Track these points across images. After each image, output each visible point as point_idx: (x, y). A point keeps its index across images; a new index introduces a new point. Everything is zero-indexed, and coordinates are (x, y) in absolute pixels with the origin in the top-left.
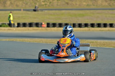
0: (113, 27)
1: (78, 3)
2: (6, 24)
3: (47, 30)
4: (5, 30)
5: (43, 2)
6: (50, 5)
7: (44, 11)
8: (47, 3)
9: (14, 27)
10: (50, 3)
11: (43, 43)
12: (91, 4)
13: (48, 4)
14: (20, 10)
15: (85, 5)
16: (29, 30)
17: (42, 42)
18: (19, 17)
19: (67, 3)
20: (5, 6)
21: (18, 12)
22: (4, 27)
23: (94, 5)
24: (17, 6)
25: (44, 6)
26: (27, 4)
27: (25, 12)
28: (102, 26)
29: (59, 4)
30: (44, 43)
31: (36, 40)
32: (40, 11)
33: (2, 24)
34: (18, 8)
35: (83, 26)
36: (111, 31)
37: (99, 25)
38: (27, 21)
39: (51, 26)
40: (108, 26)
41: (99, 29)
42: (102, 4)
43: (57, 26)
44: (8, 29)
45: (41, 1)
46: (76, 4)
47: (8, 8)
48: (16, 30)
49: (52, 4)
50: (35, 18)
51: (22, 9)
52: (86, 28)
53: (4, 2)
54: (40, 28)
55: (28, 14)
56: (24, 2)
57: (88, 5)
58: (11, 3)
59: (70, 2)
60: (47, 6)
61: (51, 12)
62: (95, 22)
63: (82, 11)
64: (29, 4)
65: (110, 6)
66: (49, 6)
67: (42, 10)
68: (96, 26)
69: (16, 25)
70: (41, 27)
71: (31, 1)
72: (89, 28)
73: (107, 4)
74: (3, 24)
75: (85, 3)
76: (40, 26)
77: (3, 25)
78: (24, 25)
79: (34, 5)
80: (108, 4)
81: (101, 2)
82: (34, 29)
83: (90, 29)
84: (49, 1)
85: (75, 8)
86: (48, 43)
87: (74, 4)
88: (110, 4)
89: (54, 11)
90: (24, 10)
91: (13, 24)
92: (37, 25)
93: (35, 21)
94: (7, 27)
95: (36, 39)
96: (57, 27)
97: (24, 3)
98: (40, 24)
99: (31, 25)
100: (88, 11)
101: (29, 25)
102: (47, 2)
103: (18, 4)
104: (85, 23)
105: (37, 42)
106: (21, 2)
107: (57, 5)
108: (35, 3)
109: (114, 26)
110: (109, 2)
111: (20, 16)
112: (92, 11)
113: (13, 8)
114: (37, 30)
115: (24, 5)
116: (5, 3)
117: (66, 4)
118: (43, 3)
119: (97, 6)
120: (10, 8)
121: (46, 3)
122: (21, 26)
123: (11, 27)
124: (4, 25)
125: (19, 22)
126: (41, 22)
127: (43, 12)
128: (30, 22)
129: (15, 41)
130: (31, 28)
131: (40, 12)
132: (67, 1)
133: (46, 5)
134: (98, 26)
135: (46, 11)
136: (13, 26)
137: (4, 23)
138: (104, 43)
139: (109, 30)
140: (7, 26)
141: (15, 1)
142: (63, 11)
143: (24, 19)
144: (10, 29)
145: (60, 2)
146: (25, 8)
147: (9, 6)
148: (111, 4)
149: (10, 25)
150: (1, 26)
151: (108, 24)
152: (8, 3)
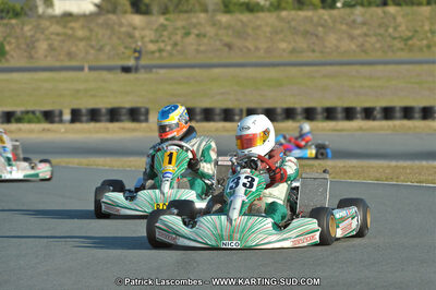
0: (374, 119)
1: (263, 45)
2: (38, 114)
4: (31, 131)
5: (152, 41)
6: (174, 52)
7: (154, 70)
8: (166, 45)
9: (61, 121)
10: (175, 44)
12: (305, 46)
13: (169, 48)
14: (81, 69)
15: (284, 50)
16: (107, 130)
18: (78, 91)
19: (229, 46)
20: (31, 57)
22: (30, 122)
23: (313, 51)
24: (70, 55)
25: (157, 55)
26: (101, 49)
27: (95, 74)
28: (340, 116)
29: (202, 48)
32: (142, 71)
33: (22, 113)
34: (74, 63)
35: (280, 117)
36: (367, 130)
37: (330, 114)
38: (104, 103)
40: (358, 116)
41: (331, 124)
42: (338, 47)
43: (198, 117)
44: (44, 130)
45: (147, 39)
46: (257, 49)
47: (43, 63)
48: (66, 131)
49: (179, 48)
50: (127, 93)
52: (290, 124)
53: (28, 46)
54: (144, 125)
55: (104, 81)
56: (93, 43)
57: (293, 51)
58: (51, 48)
59: (238, 43)
60: (164, 54)
62: (319, 103)
63: (277, 69)
64: (107, 48)
65: (365, 52)
66: (171, 54)
67: (149, 68)
68: (319, 116)
69: (67, 116)
70: (146, 120)
71: (115, 41)
72: (299, 121)
73: (354, 47)
74: (27, 112)
75: (283, 45)
76: (142, 118)
77: (26, 117)
78: (94, 115)
79: (123, 53)
80: (358, 46)
81: (335, 42)
82: (123, 129)
84: (170, 39)
85: (254, 60)
87: (253, 48)
88: (362, 45)
89: (186, 72)
90: (91, 69)
91: (57, 113)
92: (135, 115)
93: (127, 103)
94: (39, 122)
95: (131, 159)
96: (197, 121)
97: (92, 47)
98: (143, 110)
99: (114, 115)
100: (293, 70)
101: (108, 117)
102: (163, 41)
103: (74, 49)
104: (285, 106)
106: (82, 45)
107: (198, 51)
108: (126, 48)
109: (379, 116)
110: (361, 39)
111: (81, 86)
112: (306, 69)
113: (58, 64)
114: (134, 130)
115: (92, 51)
116: (34, 47)
117: (226, 49)
118: (152, 47)
119: (322, 52)
120: (50, 62)
121: (162, 45)
122: (84, 118)
123: (52, 122)
124: (31, 116)
125: (75, 107)
126: (147, 106)
127: (152, 76)
128: (110, 106)
129: (63, 164)
130: (116, 125)
131: (142, 75)
132: (227, 39)
133: (160, 51)
134: (325, 114)
135: (162, 71)
136: (57, 119)
137: (30, 109)
138: (345, 167)
139: (361, 129)
140: (38, 118)
142: (217, 71)
143: (93, 96)
144: (49, 130)
146: (95, 64)
147: (46, 56)
148: (367, 45)
149: (49, 116)
150: (19, 120)
151: (359, 109)
152: (43, 46)
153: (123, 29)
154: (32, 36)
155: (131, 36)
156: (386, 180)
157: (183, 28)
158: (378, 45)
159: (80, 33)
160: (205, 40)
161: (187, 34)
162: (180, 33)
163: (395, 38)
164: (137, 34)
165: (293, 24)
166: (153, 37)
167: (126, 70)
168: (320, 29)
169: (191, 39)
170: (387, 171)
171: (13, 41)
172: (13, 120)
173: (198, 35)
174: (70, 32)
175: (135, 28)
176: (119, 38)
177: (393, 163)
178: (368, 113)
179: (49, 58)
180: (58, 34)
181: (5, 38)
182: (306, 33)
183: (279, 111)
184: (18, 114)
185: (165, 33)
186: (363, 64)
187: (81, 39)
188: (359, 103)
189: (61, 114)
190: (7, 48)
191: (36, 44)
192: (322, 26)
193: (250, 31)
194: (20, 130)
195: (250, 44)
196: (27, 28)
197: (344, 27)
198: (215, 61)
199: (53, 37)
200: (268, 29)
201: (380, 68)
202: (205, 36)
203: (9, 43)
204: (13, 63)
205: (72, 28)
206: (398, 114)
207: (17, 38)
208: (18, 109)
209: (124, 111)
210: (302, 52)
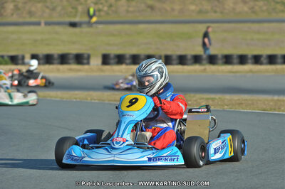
0: (261, 64)
1: (177, 7)
2: (6, 58)
3: (102, 71)
6: (110, 12)
7: (94, 25)
8: (103, 7)
9: (23, 64)
10: (111, 6)
11: (93, 101)
12: (209, 8)
13: (106, 8)
14: (38, 24)
15: (193, 11)
16: (58, 70)
17: (91, 99)
18: (36, 41)
19: (152, 8)
20: (2, 15)
21: (32, 28)
23: (215, 12)
24: (31, 13)
26: (54, 9)
27: (49, 28)
29: (131, 9)
30: (96, 101)
31: (77, 94)
34: (33, 20)
36: (256, 72)
37: (228, 60)
38: (56, 51)
39: (112, 61)
40: (250, 61)
41: (229, 67)
42: (234, 9)
43: (128, 61)
45: (89, 2)
46: (173, 10)
47: (10, 19)
49: (113, 8)
50: (74, 43)
51: (43, 24)
52: (197, 67)
54: (86, 67)
55: (57, 33)
56: (48, 4)
57: (200, 12)
58: (16, 8)
60: (102, 13)
61: (111, 28)
62: (219, 51)
63: (188, 25)
64: (59, 9)
65: (254, 12)
66: (107, 14)
68: (220, 62)
70: (88, 63)
71: (65, 3)
72: (204, 65)
73: (246, 9)
75: (193, 7)
76: (85, 61)
78: (48, 59)
79: (71, 12)
80: (249, 9)
81: (231, 5)
82: (71, 70)
83: (205, 69)
84: (106, 2)
85: (170, 18)
86: (106, 102)
87: (168, 9)
88: (253, 8)
89: (119, 27)
90: (47, 24)
91: (20, 57)
92: (80, 59)
93: (74, 50)
94: (6, 64)
95: (77, 92)
96: (127, 64)
97: (47, 7)
98: (86, 56)
99: (63, 59)
101: (59, 61)
102: (102, 4)
103: (33, 9)
104: (194, 53)
105: (78, 100)
106: (39, 5)
107: (128, 11)
108: (73, 8)
110: (252, 4)
111: (39, 37)
113: (21, 20)
114: (79, 70)
115: (47, 11)
116: (3, 8)
117: (149, 10)
119: (222, 13)
120: (15, 19)
121: (100, 7)
122: (41, 62)
123: (17, 64)
125: (35, 52)
126: (89, 52)
127: (92, 29)
128: (60, 52)
130: (65, 67)
131: (85, 29)
132: (150, 3)
133: (99, 10)
134: (224, 60)
135: (100, 26)
136: (20, 62)
138: (239, 100)
139: (251, 71)
140: (6, 61)
141: (25, 3)
142: (142, 26)
143: (48, 45)
145: (134, 3)
146: (49, 20)
147: (12, 14)
148: (257, 8)
149: (14, 60)
151: (250, 56)
152: (10, 6)
156: (271, 110)
158: (265, 8)
163: (277, 3)
167: (73, 25)
170: (271, 103)
176: (68, 1)
177: (276, 98)
178: (257, 60)
179: (15, 16)
183: (189, 57)
186: (253, 22)
188: (250, 51)
189: (23, 58)
191: (5, 5)
198: (141, 18)
201: (266, 25)
206: (280, 60)
209: (71, 56)
210: (207, 12)
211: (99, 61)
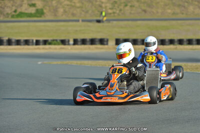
1: (160, 11)
2: (59, 41)
4: (56, 49)
5: (110, 9)
6: (121, 14)
7: (111, 22)
8: (116, 11)
9: (69, 44)
10: (121, 10)
12: (179, 11)
13: (118, 12)
14: (78, 21)
15: (169, 13)
16: (89, 48)
18: (77, 31)
19: (145, 11)
20: (55, 15)
21: (74, 23)
22: (55, 44)
23: (183, 14)
24: (73, 15)
25: (112, 15)
26: (87, 12)
27: (84, 23)
28: (194, 43)
29: (133, 12)
32: (106, 22)
33: (52, 40)
34: (75, 18)
35: (167, 43)
38: (88, 37)
41: (190, 47)
42: (194, 12)
44: (61, 48)
45: (108, 8)
46: (158, 12)
47: (61, 18)
48: (71, 49)
49: (122, 12)
50: (99, 32)
51: (80, 20)
52: (172, 46)
53: (54, 10)
54: (106, 46)
55: (89, 26)
56: (84, 9)
57: (174, 14)
58: (65, 11)
59: (148, 9)
60: (116, 15)
61: (121, 23)
62: (185, 37)
63: (166, 22)
64: (90, 12)
66: (119, 15)
67: (108, 21)
68: (185, 43)
69: (71, 42)
70: (107, 44)
72: (176, 45)
74: (54, 40)
75: (169, 11)
76: (105, 43)
77: (53, 42)
78: (84, 42)
81: (192, 10)
82: (97, 48)
83: (176, 48)
84: (118, 7)
85: (156, 17)
87: (155, 11)
89: (126, 22)
90: (83, 21)
91: (67, 41)
92: (102, 42)
93: (98, 36)
94: (59, 44)
95: (100, 61)
97: (83, 11)
98: (106, 40)
99: (93, 42)
100: (174, 22)
101: (90, 42)
102: (115, 9)
103: (75, 12)
104: (170, 38)
105: (101, 66)
106: (79, 10)
107: (131, 13)
108: (98, 11)
111: (78, 29)
112: (179, 22)
113: (67, 19)
114: (101, 48)
115: (83, 13)
116: (57, 11)
117: (143, 13)
118: (110, 11)
119: (187, 14)
120: (64, 18)
121: (114, 10)
122: (79, 43)
123: (65, 44)
124: (55, 42)
125: (75, 38)
126: (108, 37)
127: (110, 24)
128: (91, 38)
129: (70, 64)
130: (93, 46)
131: (106, 24)
132: (144, 8)
133: (114, 13)
134: (188, 42)
135: (115, 22)
136: (67, 43)
137: (55, 38)
142: (139, 22)
143: (84, 33)
144: (63, 48)
146: (84, 19)
147: (62, 15)
149: (63, 42)
150: (50, 44)
152: (61, 10)
153: (98, 3)
154: (56, 6)
155: (101, 6)
157: (124, 3)
159: (78, 5)
160: (134, 8)
161: (126, 5)
162: (123, 5)
164: (103, 5)
165: (174, 1)
166: (111, 7)
168: (186, 4)
169: (128, 8)
171: (48, 8)
172: (47, 43)
173: (131, 6)
174: (73, 4)
175: (102, 3)
176: (95, 7)
179: (64, 16)
180: (68, 5)
181: (44, 7)
182: (179, 6)
183: (167, 40)
184: (50, 41)
185: (116, 5)
187: (79, 7)
189: (69, 41)
190: (45, 11)
191: (58, 9)
192: (187, 2)
193: (154, 4)
194: (50, 48)
195: (154, 10)
196: (54, 2)
197: (196, 3)
198: (139, 18)
199: (66, 6)
200: (162, 4)
202: (134, 6)
203: (46, 9)
204: (47, 18)
205: (74, 3)
207: (49, 7)
208: (50, 39)
209: (97, 40)
210: (177, 14)
211: (114, 42)
